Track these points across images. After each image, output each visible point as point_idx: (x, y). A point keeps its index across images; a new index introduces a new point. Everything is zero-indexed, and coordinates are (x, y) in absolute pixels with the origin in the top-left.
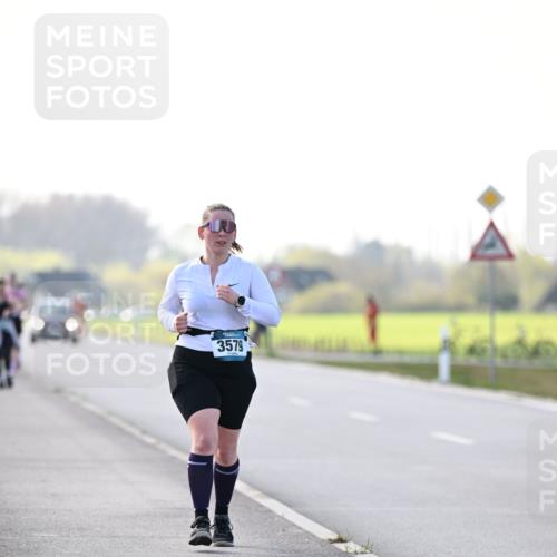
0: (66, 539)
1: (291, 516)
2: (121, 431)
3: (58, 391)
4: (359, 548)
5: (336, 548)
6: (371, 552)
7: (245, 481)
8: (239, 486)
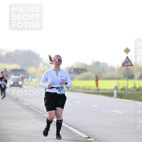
0: (19, 137)
1: (76, 131)
2: (33, 110)
3: (17, 100)
4: (93, 140)
5: (88, 140)
6: (97, 141)
7: (65, 123)
8: (63, 124)
